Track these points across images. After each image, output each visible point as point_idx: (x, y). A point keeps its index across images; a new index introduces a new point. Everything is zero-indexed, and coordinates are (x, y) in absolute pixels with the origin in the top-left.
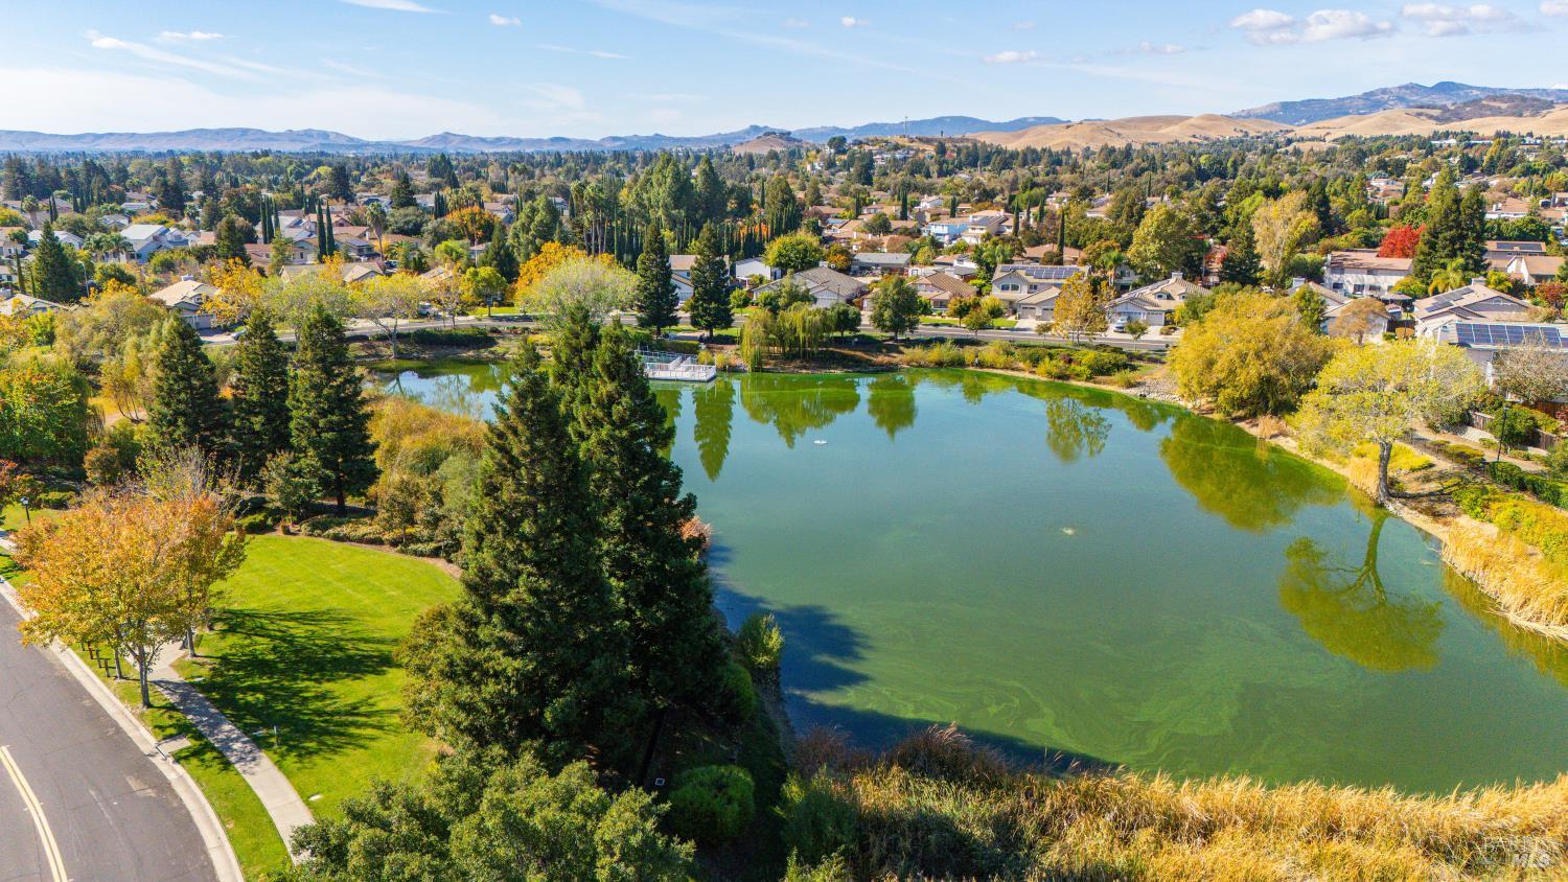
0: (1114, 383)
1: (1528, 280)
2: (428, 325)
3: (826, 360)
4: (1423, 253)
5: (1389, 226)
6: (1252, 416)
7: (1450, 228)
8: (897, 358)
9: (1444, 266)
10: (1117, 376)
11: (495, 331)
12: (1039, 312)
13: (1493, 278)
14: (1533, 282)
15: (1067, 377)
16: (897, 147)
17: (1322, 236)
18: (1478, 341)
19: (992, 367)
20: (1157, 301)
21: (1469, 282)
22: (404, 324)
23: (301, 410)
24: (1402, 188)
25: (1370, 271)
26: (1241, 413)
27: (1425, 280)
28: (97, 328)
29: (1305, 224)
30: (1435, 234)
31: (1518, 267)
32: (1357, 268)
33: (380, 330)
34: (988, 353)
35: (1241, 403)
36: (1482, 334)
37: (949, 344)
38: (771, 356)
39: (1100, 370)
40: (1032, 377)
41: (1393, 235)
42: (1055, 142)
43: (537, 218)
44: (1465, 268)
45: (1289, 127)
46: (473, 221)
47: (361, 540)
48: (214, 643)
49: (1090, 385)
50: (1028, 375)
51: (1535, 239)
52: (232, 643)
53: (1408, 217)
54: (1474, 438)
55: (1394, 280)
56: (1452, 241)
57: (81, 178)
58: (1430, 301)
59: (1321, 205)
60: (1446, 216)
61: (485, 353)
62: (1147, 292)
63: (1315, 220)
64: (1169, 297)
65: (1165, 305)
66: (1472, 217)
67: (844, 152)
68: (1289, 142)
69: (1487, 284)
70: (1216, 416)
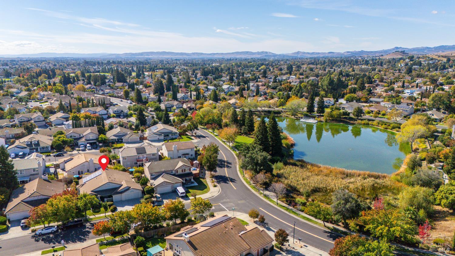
2: (270, 109)
3: (341, 121)
8: (356, 122)
11: (282, 111)
22: (266, 109)
23: (247, 121)
28: (222, 108)
33: (262, 110)
37: (366, 120)
38: (330, 120)
43: (297, 88)
46: (288, 87)
47: (251, 137)
48: (235, 144)
50: (381, 128)
52: (237, 144)
57: (214, 71)
61: (279, 115)
67: (412, 61)
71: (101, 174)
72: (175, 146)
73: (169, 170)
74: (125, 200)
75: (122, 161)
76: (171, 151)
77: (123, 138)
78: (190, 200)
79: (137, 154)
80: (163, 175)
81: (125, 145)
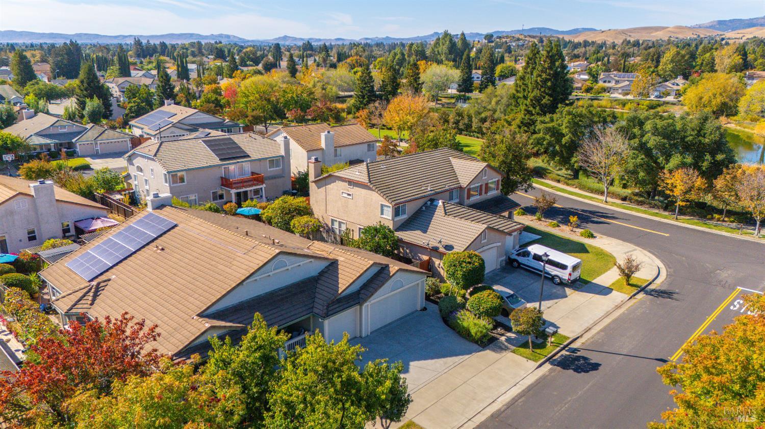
10: (659, 109)
12: (620, 91)
15: (637, 110)
16: (518, 40)
19: (605, 107)
20: (672, 86)
29: (737, 61)
32: (760, 77)
34: (603, 103)
37: (586, 99)
39: (652, 107)
40: (622, 111)
42: (599, 39)
45: (722, 33)
50: (620, 110)
59: (743, 55)
62: (668, 83)
63: (741, 61)
64: (678, 85)
65: (675, 87)
67: (492, 42)
68: (723, 39)
71: (176, 226)
72: (329, 132)
73: (445, 189)
74: (371, 333)
75: (170, 186)
76: (317, 150)
77: (74, 141)
78: (612, 289)
79: (221, 160)
80: (444, 207)
81: (88, 160)
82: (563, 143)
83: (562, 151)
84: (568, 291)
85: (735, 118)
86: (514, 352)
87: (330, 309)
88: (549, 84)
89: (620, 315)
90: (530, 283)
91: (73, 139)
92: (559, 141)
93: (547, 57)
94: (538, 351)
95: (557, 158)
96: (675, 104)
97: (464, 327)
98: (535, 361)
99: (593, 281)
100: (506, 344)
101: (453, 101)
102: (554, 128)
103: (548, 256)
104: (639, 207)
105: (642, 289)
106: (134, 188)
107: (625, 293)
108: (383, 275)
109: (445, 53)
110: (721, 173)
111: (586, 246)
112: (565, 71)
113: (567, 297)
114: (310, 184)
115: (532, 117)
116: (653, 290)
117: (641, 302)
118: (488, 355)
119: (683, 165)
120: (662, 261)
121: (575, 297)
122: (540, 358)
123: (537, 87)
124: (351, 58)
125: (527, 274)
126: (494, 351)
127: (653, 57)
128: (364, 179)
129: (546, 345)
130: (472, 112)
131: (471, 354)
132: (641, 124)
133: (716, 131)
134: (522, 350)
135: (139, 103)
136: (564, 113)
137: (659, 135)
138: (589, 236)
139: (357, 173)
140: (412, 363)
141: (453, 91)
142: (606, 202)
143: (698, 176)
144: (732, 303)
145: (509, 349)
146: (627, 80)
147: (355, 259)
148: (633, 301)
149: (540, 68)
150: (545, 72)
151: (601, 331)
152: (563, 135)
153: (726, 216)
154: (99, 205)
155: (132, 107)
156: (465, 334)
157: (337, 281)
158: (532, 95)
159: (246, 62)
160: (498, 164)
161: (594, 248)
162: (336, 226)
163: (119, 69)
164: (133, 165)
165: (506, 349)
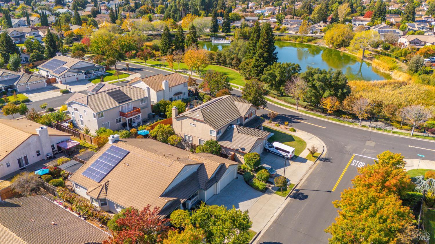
0: (312, 43)
1: (394, 23)
4: (373, 17)
5: (366, 11)
6: (340, 48)
7: (379, 11)
9: (377, 19)
10: (313, 42)
12: (293, 30)
13: (387, 22)
14: (395, 23)
15: (302, 42)
17: (351, 13)
18: (382, 33)
19: (287, 40)
20: (318, 27)
21: (382, 23)
24: (370, 1)
25: (362, 21)
26: (338, 47)
27: (373, 23)
29: (348, 10)
30: (376, 13)
31: (393, 20)
32: (359, 20)
34: (286, 38)
35: (338, 45)
36: (382, 31)
37: (277, 36)
39: (309, 41)
40: (295, 42)
41: (367, 13)
43: (173, 8)
44: (381, 20)
46: (148, 9)
49: (307, 43)
50: (294, 42)
51: (398, 14)
53: (371, 9)
54: (379, 49)
55: (366, 23)
56: (379, 14)
58: (374, 27)
59: (351, 6)
60: (378, 8)
62: (316, 25)
63: (350, 9)
64: (321, 26)
65: (320, 28)
66: (383, 9)
69: (385, 23)
70: (333, 48)
71: (129, 152)
72: (166, 81)
73: (235, 119)
74: (220, 192)
75: (97, 120)
76: (161, 90)
77: (15, 84)
78: (307, 159)
79: (119, 103)
80: (237, 129)
81: (26, 96)
82: (277, 81)
83: (275, 84)
84: (290, 162)
85: (348, 48)
86: (275, 193)
87: (207, 186)
88: (267, 47)
89: (312, 172)
90: (275, 160)
91: (14, 83)
92: (274, 79)
93: (265, 33)
94: (284, 192)
95: (274, 87)
96: (320, 39)
97: (256, 186)
98: (284, 197)
99: (299, 156)
100: (272, 190)
101: (209, 37)
102: (272, 73)
103: (287, 156)
104: (312, 112)
105: (319, 158)
106: (72, 118)
107: (312, 161)
108: (223, 168)
109: (199, 5)
110: (346, 98)
111: (293, 137)
112: (273, 37)
113: (290, 165)
114: (173, 119)
115: (259, 63)
116: (323, 158)
117: (319, 165)
118: (266, 196)
119: (330, 95)
120: (324, 142)
121: (294, 165)
122: (286, 195)
123: (261, 48)
124: (144, 6)
125: (273, 155)
126: (268, 194)
127: (307, 6)
128: (202, 119)
129: (287, 189)
130: (226, 54)
131: (260, 196)
132: (312, 75)
133: (343, 80)
134: (279, 192)
135: (37, 53)
136: (277, 67)
137: (320, 81)
138: (293, 131)
139: (197, 115)
140: (239, 204)
141: (208, 30)
142: (297, 110)
143: (336, 100)
144: (352, 163)
145: (273, 192)
146: (297, 24)
147: (211, 163)
148: (316, 164)
149: (262, 39)
150: (265, 40)
151: (306, 180)
152: (276, 77)
153: (348, 115)
154: (67, 134)
155: (34, 55)
156: (257, 188)
157: (206, 173)
158: (259, 52)
159: (77, 7)
160: (252, 98)
161: (298, 138)
162: (187, 138)
163: (7, 21)
164: (72, 107)
165: (272, 192)
